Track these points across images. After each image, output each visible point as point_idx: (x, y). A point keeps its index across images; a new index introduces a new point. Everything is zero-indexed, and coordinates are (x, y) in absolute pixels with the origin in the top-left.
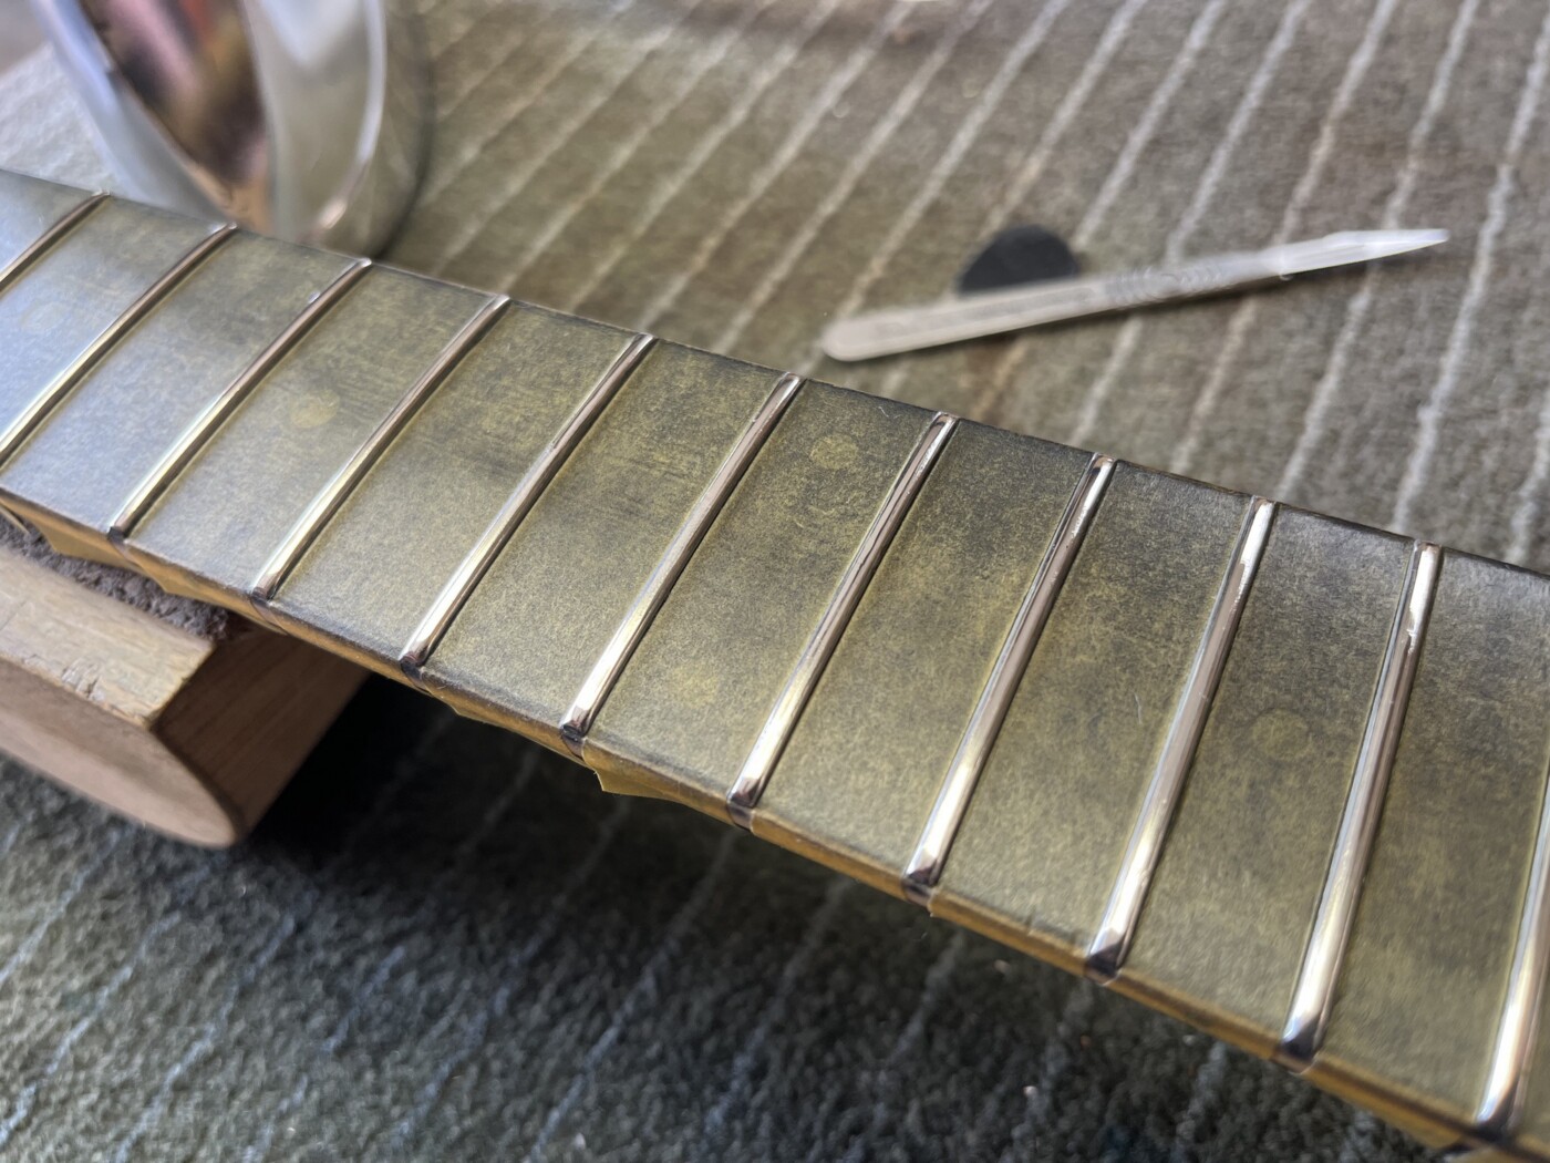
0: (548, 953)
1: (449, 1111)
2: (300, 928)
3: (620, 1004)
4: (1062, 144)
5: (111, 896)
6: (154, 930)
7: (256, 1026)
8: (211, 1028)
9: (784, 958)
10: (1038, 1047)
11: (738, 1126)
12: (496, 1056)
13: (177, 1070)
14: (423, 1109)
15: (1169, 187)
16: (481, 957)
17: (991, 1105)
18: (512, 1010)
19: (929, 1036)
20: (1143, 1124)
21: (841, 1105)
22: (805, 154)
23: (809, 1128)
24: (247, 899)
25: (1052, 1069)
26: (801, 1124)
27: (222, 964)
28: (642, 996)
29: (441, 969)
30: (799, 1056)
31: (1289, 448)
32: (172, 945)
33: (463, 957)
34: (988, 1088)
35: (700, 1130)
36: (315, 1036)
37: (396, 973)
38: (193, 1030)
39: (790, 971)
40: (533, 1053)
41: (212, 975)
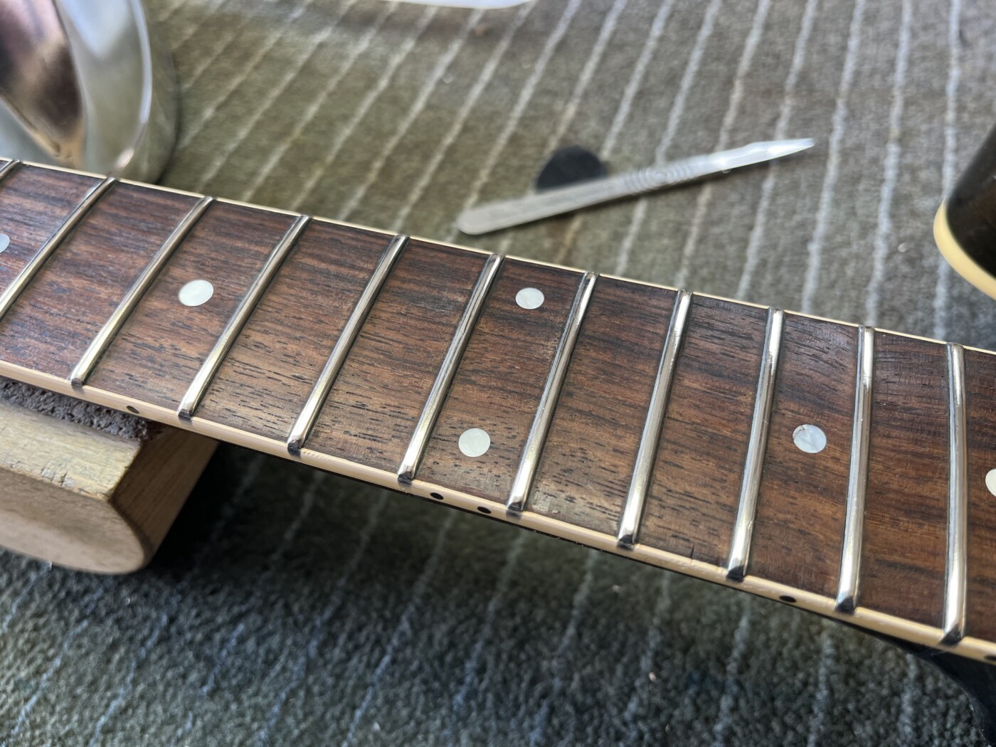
0: (339, 615)
1: (290, 721)
2: (172, 620)
3: (389, 640)
4: (586, 95)
5: (38, 615)
6: (71, 633)
7: (153, 685)
8: (121, 691)
9: (487, 599)
10: (643, 633)
11: (473, 703)
12: (315, 683)
13: (103, 720)
14: (273, 722)
15: (653, 120)
16: (296, 623)
17: (619, 670)
18: (321, 654)
19: (579, 635)
20: (707, 668)
21: (533, 682)
22: (429, 106)
23: (516, 699)
24: (132, 606)
25: (652, 645)
26: (511, 697)
27: (122, 650)
28: (403, 634)
29: (271, 634)
30: (504, 656)
31: (740, 271)
32: (85, 641)
33: (284, 624)
34: (617, 660)
35: (451, 709)
36: (192, 686)
37: (242, 640)
38: (109, 694)
39: (491, 607)
40: (338, 677)
41: (117, 657)
